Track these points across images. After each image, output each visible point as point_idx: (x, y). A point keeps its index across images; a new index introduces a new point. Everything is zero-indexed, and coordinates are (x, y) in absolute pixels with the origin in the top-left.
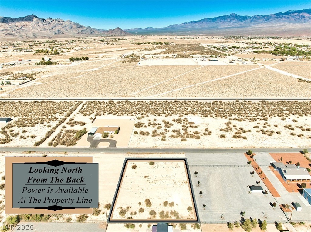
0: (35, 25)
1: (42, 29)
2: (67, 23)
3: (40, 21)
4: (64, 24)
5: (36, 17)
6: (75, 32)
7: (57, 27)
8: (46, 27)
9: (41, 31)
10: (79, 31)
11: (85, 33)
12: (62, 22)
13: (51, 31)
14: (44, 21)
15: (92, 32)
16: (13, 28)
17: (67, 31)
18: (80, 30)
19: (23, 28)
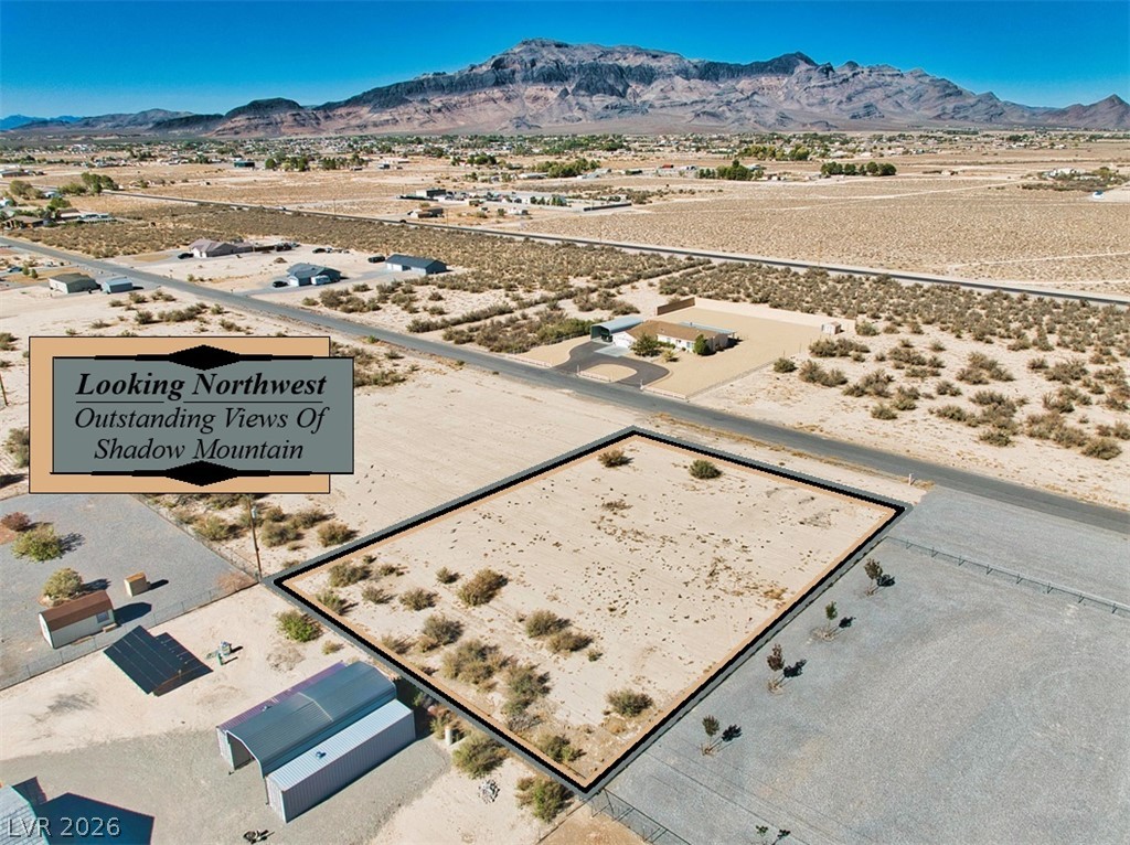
0: (797, 88)
1: (815, 101)
2: (909, 81)
3: (815, 74)
4: (894, 85)
5: (808, 61)
6: (927, 113)
7: (868, 95)
8: (830, 94)
9: (808, 108)
10: (944, 109)
11: (966, 117)
12: (893, 76)
13: (843, 106)
14: (827, 73)
15: (995, 112)
16: (724, 96)
17: (898, 110)
18: (950, 105)
19: (755, 97)
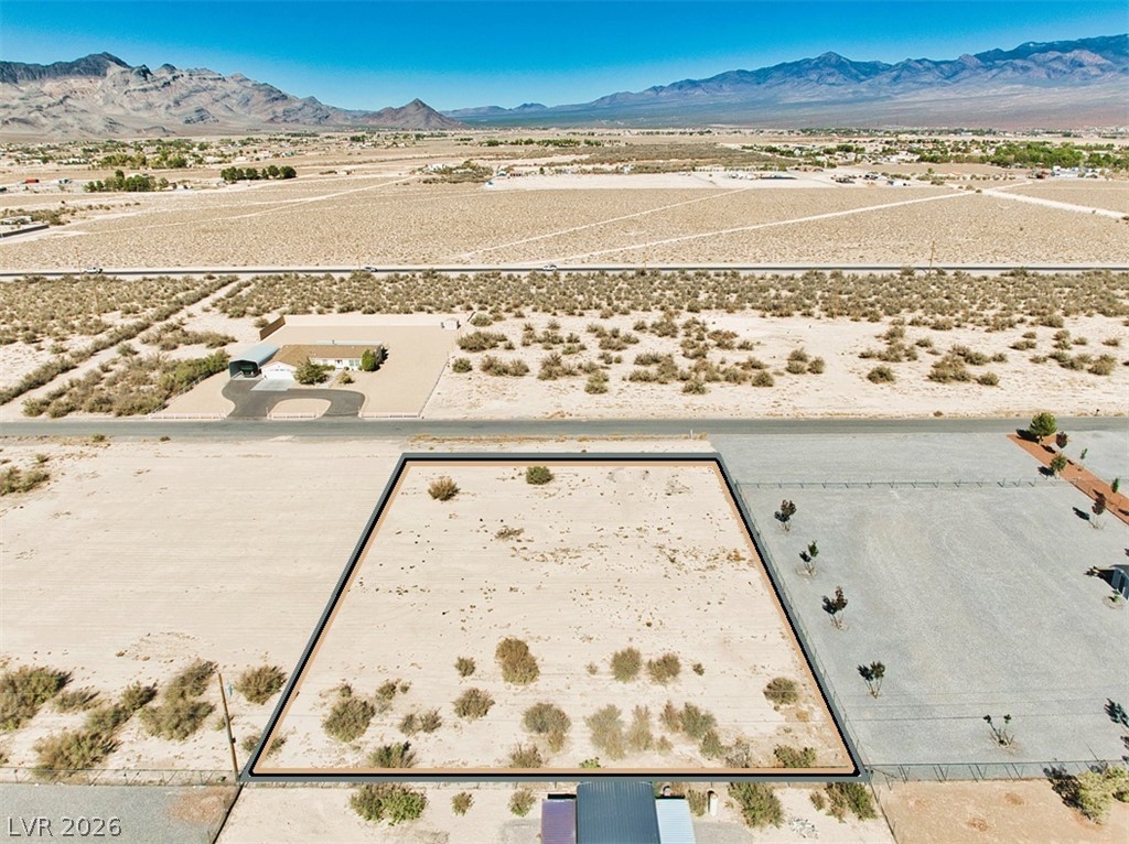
0: (115, 92)
1: (141, 106)
2: (232, 85)
3: (132, 77)
4: (219, 89)
5: (120, 63)
6: (259, 116)
7: (195, 99)
8: (154, 97)
9: (134, 113)
10: (274, 113)
11: (297, 120)
12: (215, 79)
13: (173, 111)
14: (145, 76)
15: (323, 116)
16: (31, 100)
17: (230, 114)
18: (280, 108)
19: (69, 101)
